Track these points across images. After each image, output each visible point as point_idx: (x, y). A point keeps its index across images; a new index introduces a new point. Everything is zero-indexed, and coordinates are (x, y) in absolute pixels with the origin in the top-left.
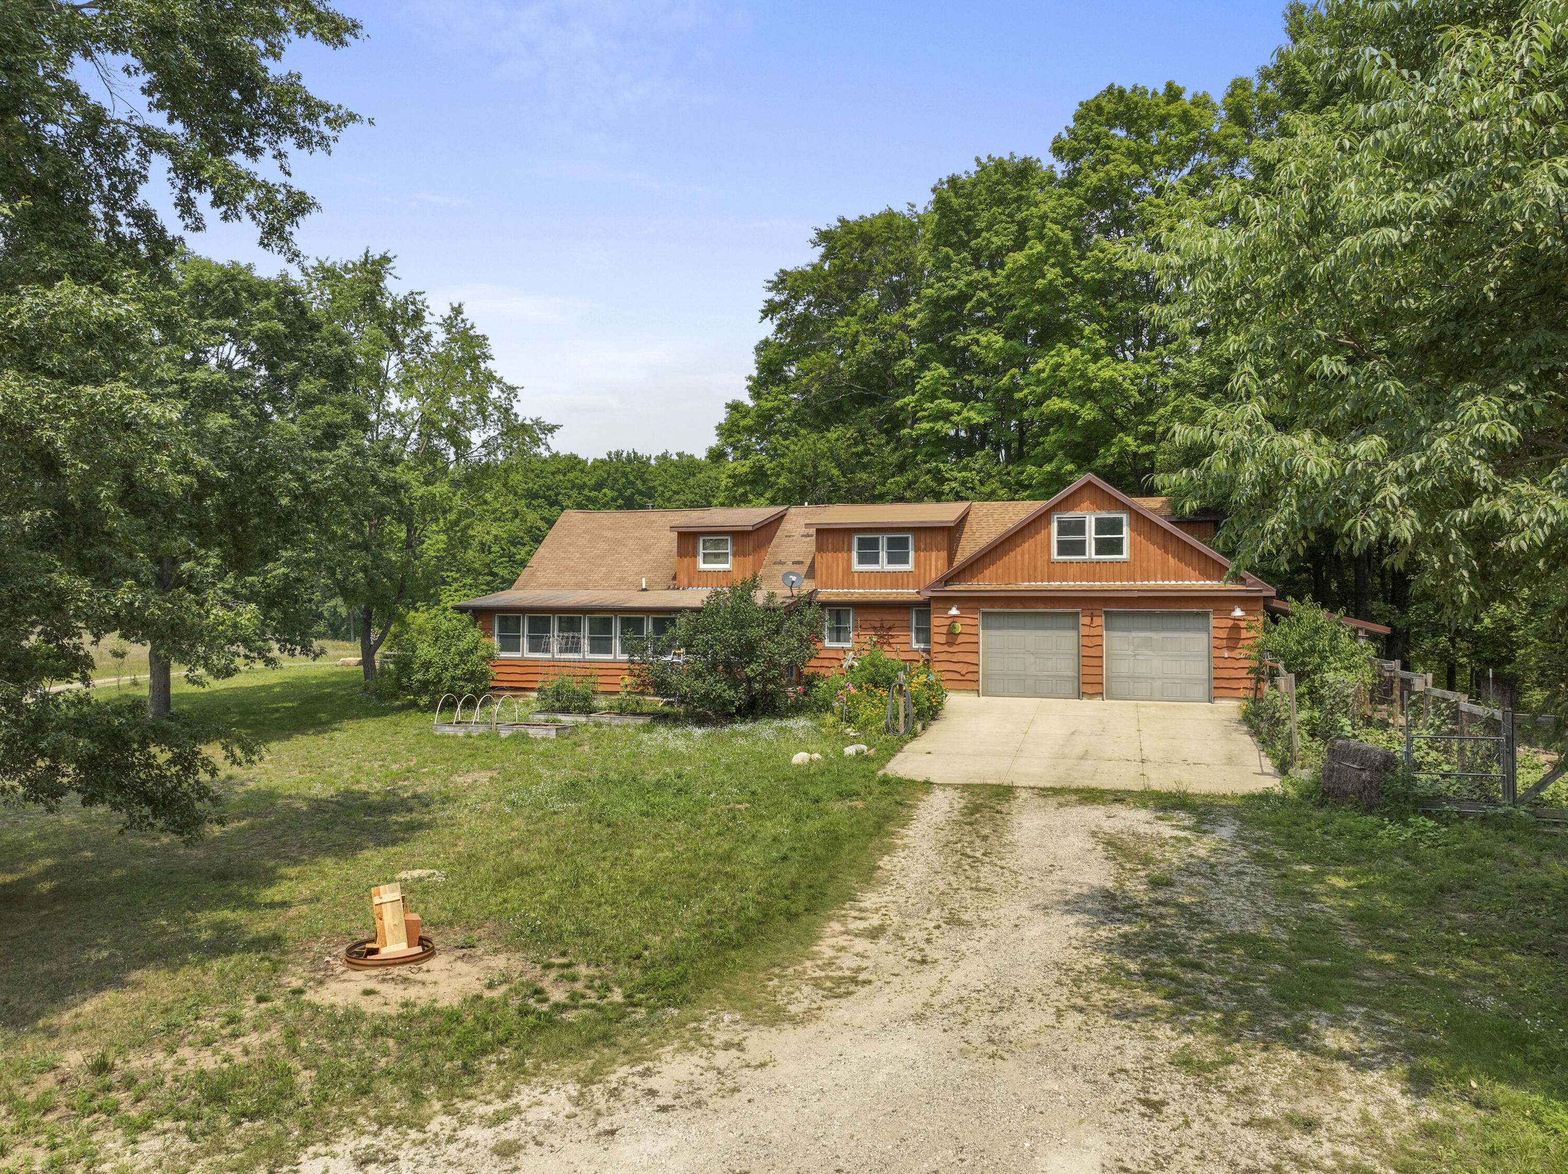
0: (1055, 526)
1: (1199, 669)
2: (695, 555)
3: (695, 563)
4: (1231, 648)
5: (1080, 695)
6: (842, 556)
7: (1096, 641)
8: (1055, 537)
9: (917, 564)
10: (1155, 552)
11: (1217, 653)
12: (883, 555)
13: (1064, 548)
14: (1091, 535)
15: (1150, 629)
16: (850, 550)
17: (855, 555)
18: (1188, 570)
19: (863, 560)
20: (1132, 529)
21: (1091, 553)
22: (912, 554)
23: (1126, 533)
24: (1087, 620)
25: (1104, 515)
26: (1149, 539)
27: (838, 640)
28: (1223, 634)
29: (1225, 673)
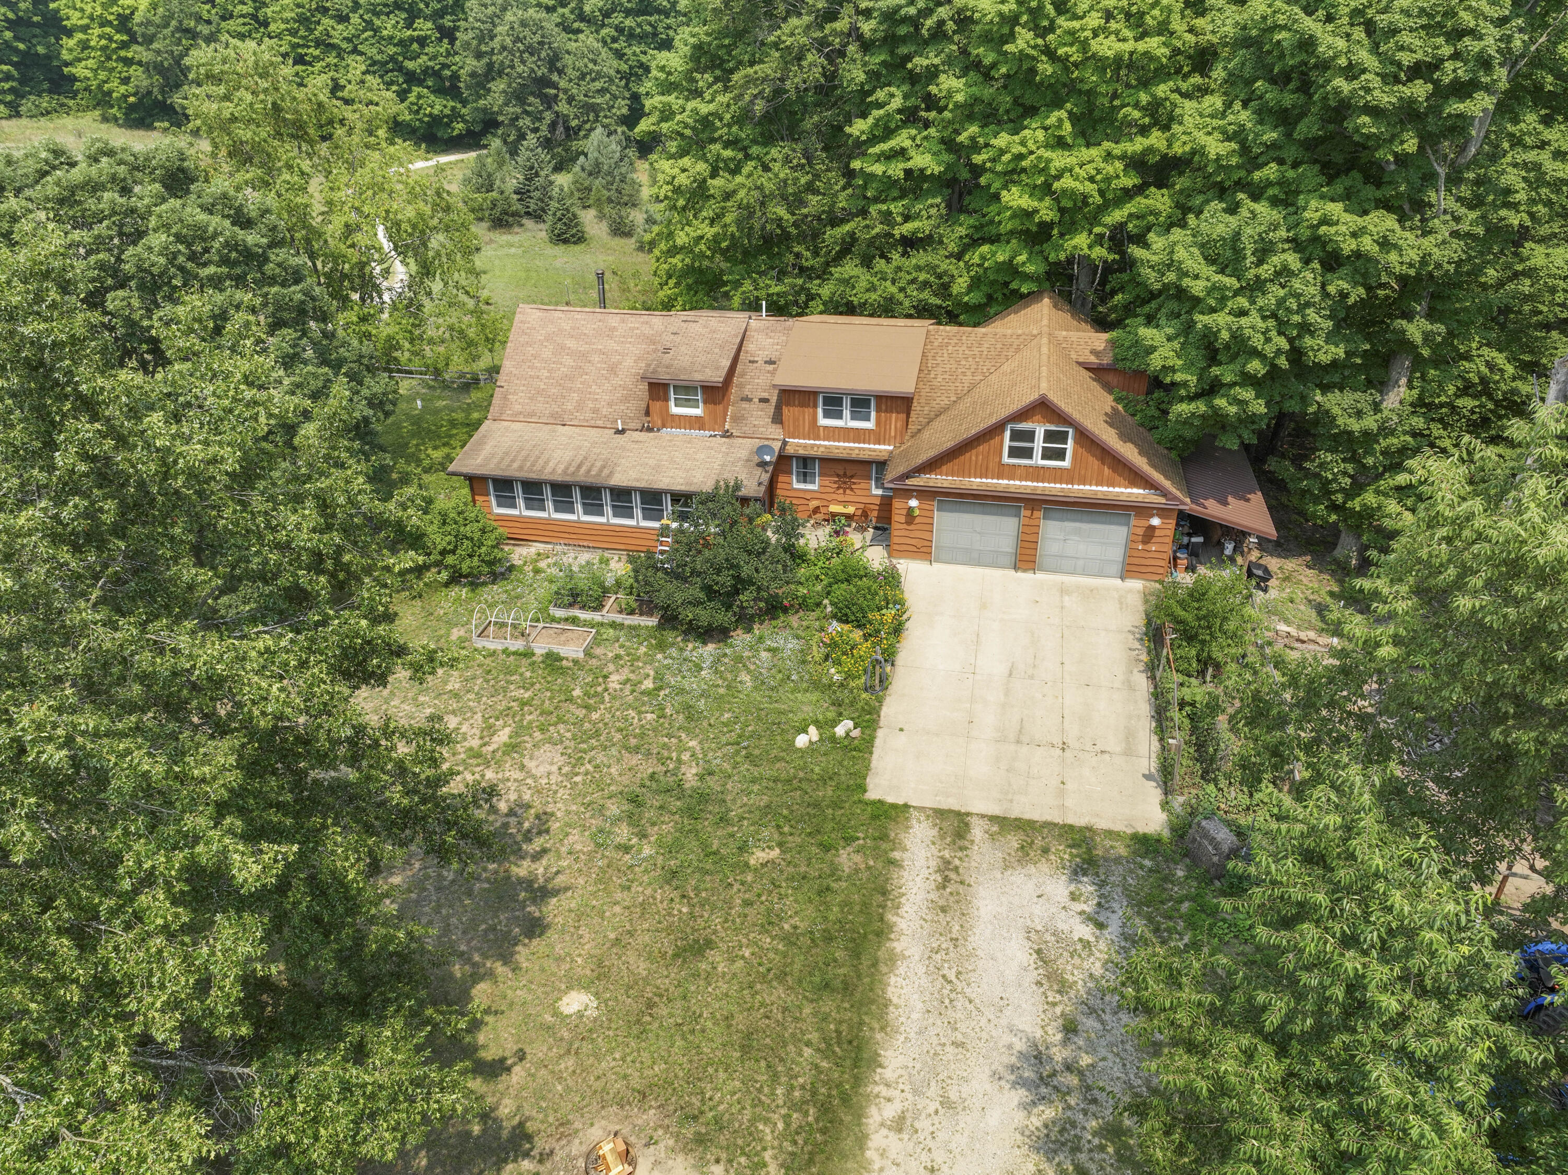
0: (1008, 434)
1: (1116, 553)
2: (667, 399)
3: (667, 408)
4: (1145, 542)
5: (1016, 568)
6: (808, 411)
7: (1034, 530)
8: (1007, 442)
9: (878, 423)
10: (1094, 463)
11: (1134, 546)
12: (847, 413)
13: (1015, 452)
14: (1039, 444)
15: (1081, 521)
16: (815, 406)
17: (820, 411)
18: (1118, 478)
19: (827, 415)
20: (1076, 442)
21: (1038, 460)
22: (873, 415)
23: (1070, 445)
24: (1028, 513)
25: (1053, 428)
26: (1089, 452)
27: (805, 482)
28: (1140, 531)
29: (1136, 561)
